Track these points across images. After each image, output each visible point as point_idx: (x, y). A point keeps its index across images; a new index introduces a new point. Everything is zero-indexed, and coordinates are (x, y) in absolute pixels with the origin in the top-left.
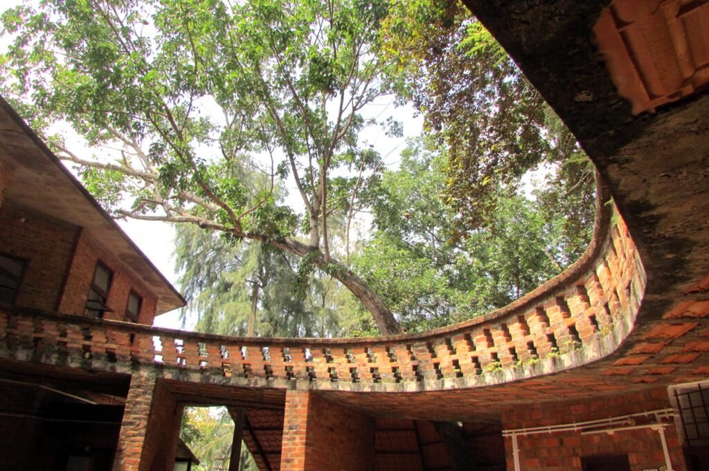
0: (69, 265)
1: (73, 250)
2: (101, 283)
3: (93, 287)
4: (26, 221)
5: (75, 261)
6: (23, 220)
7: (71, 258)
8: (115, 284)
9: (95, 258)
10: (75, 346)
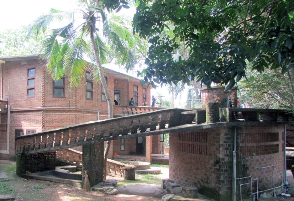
0: (128, 89)
1: (128, 86)
2: (135, 90)
3: (134, 92)
4: (117, 82)
5: (129, 88)
6: (116, 82)
7: (128, 87)
8: (139, 89)
9: (133, 85)
10: (135, 112)
